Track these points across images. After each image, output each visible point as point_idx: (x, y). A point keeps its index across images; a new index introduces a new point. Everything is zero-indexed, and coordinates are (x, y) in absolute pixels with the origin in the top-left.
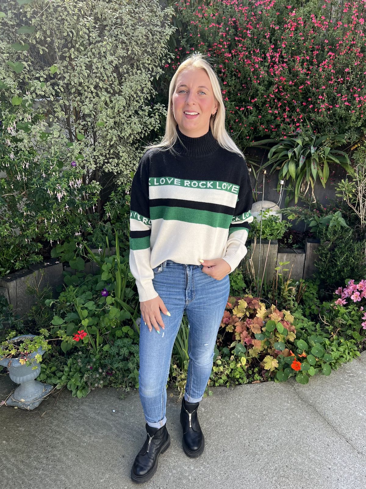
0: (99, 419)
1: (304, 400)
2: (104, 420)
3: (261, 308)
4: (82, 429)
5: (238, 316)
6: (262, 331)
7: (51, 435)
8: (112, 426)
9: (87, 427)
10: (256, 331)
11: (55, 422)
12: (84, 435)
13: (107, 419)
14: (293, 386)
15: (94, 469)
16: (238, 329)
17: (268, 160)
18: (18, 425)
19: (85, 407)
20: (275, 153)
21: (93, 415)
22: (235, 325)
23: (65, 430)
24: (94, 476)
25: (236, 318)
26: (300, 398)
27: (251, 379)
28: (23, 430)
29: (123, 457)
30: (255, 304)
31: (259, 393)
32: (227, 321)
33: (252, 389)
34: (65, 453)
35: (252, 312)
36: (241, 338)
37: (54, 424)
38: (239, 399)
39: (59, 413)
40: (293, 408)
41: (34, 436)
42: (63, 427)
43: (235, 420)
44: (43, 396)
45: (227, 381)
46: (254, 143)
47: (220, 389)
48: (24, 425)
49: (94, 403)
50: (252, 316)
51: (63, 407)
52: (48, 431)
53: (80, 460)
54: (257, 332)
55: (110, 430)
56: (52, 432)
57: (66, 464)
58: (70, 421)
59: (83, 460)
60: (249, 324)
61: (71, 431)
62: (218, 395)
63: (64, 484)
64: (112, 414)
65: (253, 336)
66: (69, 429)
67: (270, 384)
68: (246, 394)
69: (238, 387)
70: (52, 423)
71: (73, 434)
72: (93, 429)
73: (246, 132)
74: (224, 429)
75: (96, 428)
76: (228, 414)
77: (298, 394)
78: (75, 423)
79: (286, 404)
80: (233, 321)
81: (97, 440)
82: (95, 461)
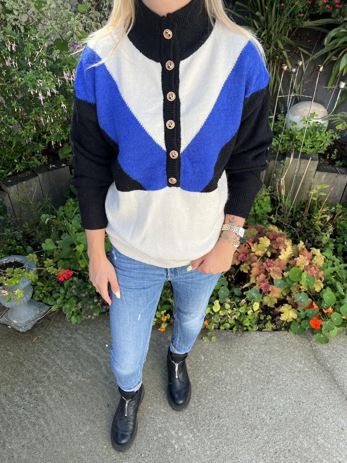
0: (90, 353)
1: (321, 363)
2: (95, 355)
3: (287, 249)
4: (70, 363)
5: (257, 253)
6: (283, 276)
7: (39, 366)
8: (102, 364)
9: (77, 361)
10: (276, 275)
11: (46, 351)
12: (72, 371)
13: (99, 355)
14: (309, 341)
15: (75, 417)
16: (254, 271)
17: (324, 47)
18: (8, 348)
19: (78, 336)
20: (333, 38)
21: (84, 347)
22: (253, 265)
23: (54, 361)
24: (74, 426)
25: (254, 256)
26: (315, 358)
27: (261, 326)
28: (12, 355)
29: (108, 406)
30: (279, 243)
31: (270, 344)
32: (243, 258)
33: (261, 339)
34: (50, 391)
35: (274, 251)
36: (256, 281)
37: (44, 352)
38: (245, 350)
39: (51, 339)
40: (306, 371)
41: (21, 364)
42: (52, 357)
43: (237, 378)
44: (36, 318)
45: (234, 326)
46: (308, 24)
47: (225, 334)
48: (14, 350)
49: (88, 332)
50: (274, 256)
51: (56, 333)
52: (36, 360)
53: (63, 402)
54: (277, 278)
55: (99, 369)
56: (40, 362)
57: (47, 405)
58: (61, 352)
59: (66, 403)
60: (269, 266)
61: (59, 364)
62: (221, 341)
63: (43, 431)
64: (104, 349)
65: (271, 281)
66: (58, 362)
67: (283, 334)
68: (255, 344)
69: (246, 334)
70: (42, 351)
71: (61, 369)
72: (82, 365)
73: (301, 6)
74: (223, 388)
75: (85, 364)
76: (230, 368)
77: (314, 352)
78: (65, 355)
79: (298, 364)
80: (250, 259)
81: (84, 379)
82: (79, 406)
